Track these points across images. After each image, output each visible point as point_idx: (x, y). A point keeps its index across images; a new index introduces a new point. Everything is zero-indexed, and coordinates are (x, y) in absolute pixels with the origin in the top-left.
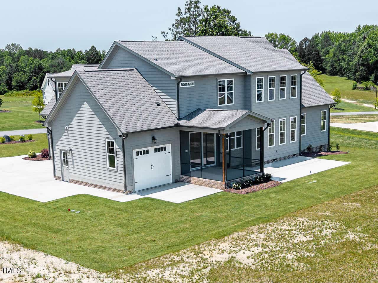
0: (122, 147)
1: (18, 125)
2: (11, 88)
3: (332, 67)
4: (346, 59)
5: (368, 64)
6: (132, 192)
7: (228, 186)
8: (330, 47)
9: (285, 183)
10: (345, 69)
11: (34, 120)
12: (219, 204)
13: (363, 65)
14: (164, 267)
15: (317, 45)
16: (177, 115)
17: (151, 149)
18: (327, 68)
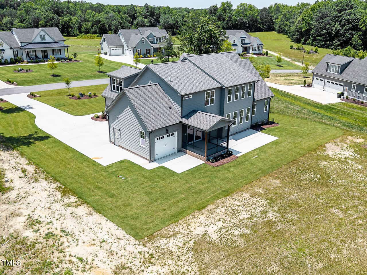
0: (149, 137)
1: (87, 74)
2: (81, 32)
3: (279, 27)
4: (289, 24)
5: (301, 31)
6: (154, 161)
7: (208, 160)
8: (280, 14)
9: (241, 156)
10: (287, 31)
11: (96, 70)
12: (202, 175)
13: (298, 31)
14: (169, 238)
15: (271, 12)
16: (181, 115)
17: (165, 136)
18: (276, 28)
